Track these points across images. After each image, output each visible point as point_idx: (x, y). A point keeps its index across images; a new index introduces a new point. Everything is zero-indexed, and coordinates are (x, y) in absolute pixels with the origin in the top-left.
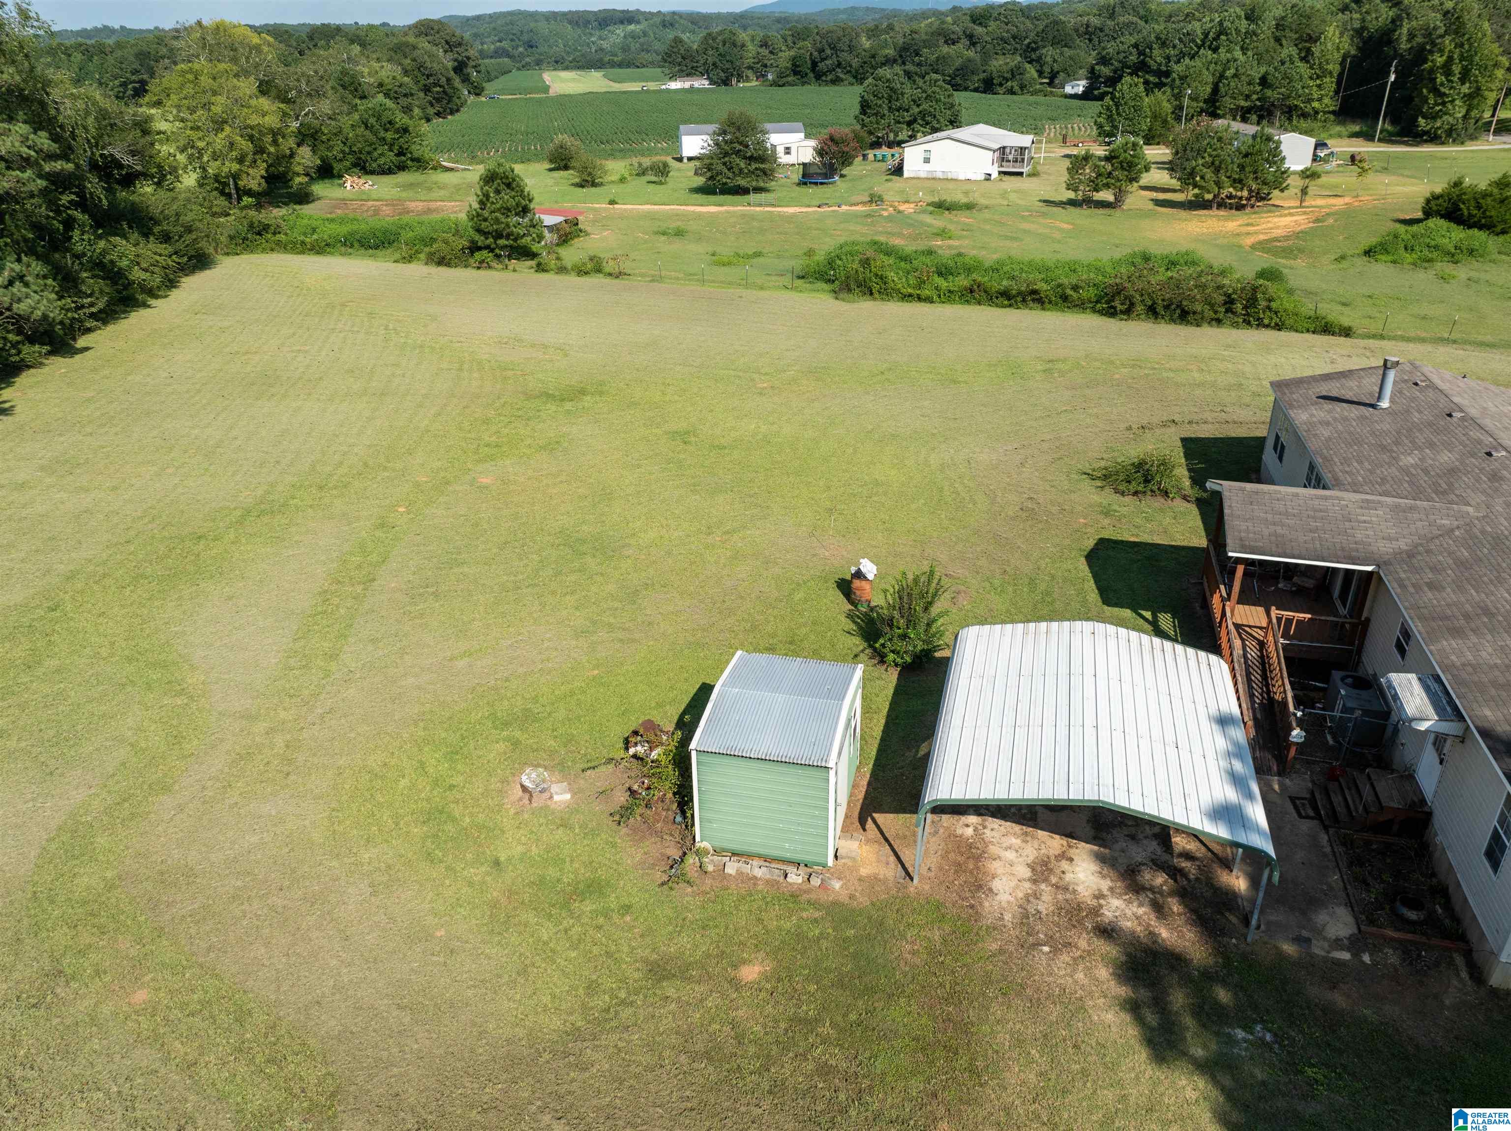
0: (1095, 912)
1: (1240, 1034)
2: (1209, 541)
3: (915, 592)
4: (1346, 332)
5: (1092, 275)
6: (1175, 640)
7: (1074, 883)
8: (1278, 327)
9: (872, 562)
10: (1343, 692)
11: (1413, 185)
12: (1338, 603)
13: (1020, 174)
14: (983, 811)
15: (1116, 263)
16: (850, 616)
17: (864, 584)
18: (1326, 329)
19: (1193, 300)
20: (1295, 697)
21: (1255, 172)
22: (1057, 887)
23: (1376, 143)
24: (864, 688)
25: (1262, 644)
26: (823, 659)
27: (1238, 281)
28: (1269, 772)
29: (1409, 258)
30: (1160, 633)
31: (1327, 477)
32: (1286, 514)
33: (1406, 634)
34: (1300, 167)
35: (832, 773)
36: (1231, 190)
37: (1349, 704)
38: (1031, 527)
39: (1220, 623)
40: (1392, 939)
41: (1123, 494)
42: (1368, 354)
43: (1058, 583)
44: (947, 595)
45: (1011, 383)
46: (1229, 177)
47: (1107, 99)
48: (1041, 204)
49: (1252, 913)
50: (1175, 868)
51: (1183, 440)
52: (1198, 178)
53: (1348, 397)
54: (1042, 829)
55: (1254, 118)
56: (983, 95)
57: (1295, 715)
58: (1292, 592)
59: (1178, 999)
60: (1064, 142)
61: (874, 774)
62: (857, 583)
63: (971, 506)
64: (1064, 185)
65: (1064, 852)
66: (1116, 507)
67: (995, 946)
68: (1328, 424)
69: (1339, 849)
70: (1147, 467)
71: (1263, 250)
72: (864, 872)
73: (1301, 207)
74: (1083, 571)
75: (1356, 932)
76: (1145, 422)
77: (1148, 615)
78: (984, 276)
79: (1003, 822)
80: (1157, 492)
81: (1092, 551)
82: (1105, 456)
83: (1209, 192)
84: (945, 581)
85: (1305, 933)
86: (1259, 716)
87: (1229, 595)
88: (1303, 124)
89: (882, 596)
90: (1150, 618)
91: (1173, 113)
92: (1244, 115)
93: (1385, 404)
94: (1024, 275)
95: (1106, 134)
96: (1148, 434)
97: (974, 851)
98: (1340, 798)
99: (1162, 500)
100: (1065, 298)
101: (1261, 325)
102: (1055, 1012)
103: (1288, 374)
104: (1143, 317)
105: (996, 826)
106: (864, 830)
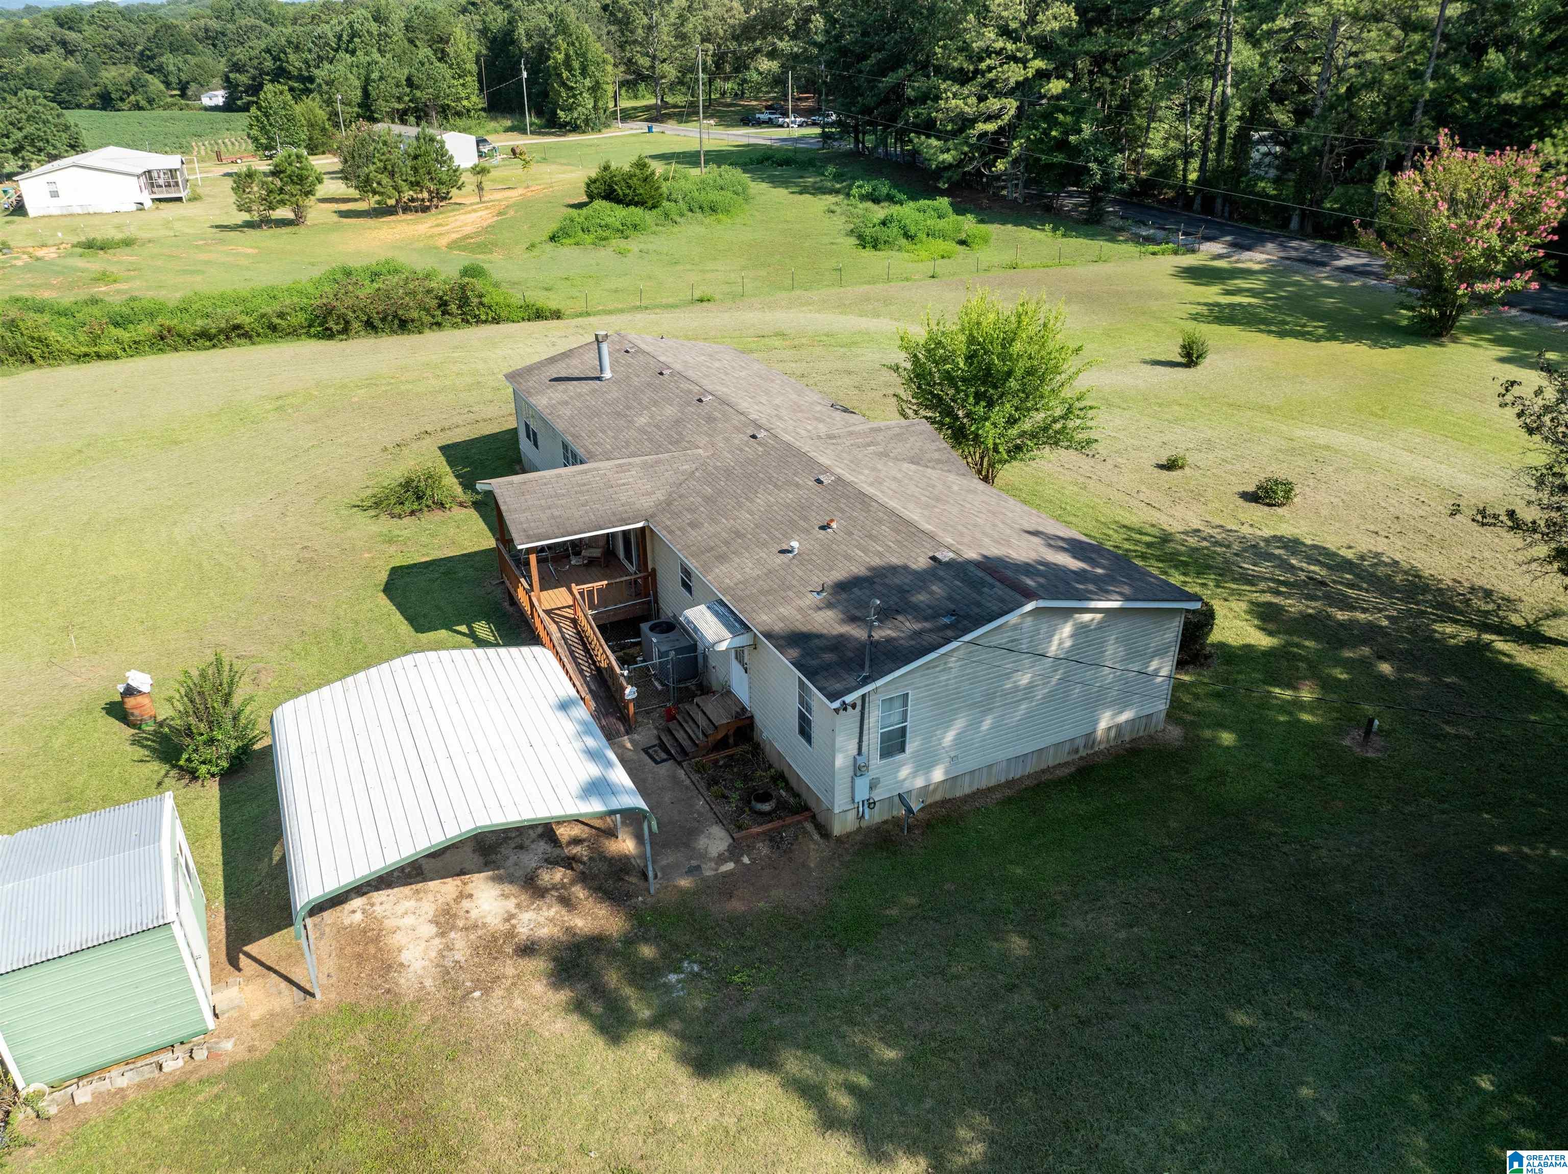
0: (510, 934)
1: (673, 978)
2: (497, 540)
3: (207, 688)
4: (557, 315)
5: (295, 300)
6: (497, 645)
7: (482, 917)
8: (496, 320)
9: (143, 671)
10: (654, 640)
11: (572, 172)
12: (626, 563)
13: (179, 199)
14: (365, 890)
15: (317, 283)
16: (136, 742)
17: (139, 699)
18: (539, 315)
19: (407, 307)
20: (618, 659)
21: (429, 173)
22: (467, 929)
23: (530, 136)
24: (181, 816)
25: (574, 621)
26: (118, 803)
27: (445, 283)
28: (618, 734)
29: (589, 238)
30: (481, 643)
31: (581, 452)
32: (557, 496)
33: (686, 572)
34: (469, 165)
35: (176, 928)
36: (411, 193)
37: (663, 649)
38: (316, 576)
39: (532, 614)
40: (758, 834)
41: (400, 517)
42: (581, 331)
43: (363, 626)
44: (245, 679)
45: (243, 430)
46: (405, 181)
47: (253, 109)
48: (215, 230)
49: (646, 866)
50: (569, 858)
51: (441, 448)
52: (375, 185)
53: (576, 375)
54: (431, 880)
55: (412, 119)
56: (104, 113)
57: (623, 675)
58: (585, 565)
59: (612, 978)
60: (219, 157)
61: (229, 906)
62: (130, 702)
63: (240, 574)
64: (234, 207)
65: (461, 892)
66: (397, 532)
67: (426, 1019)
68: (566, 403)
69: (696, 777)
70: (415, 484)
71: (460, 248)
72: (255, 1015)
73: (481, 202)
74: (385, 607)
75: (731, 841)
76: (398, 440)
77: (463, 628)
78: (172, 319)
79: (390, 891)
80: (433, 506)
81: (387, 584)
82: (369, 483)
83: (390, 198)
84: (238, 665)
85: (694, 863)
86: (593, 687)
87: (531, 585)
88: (460, 123)
89: (168, 706)
90: (467, 631)
91: (329, 119)
92: (402, 117)
93: (607, 374)
94: (219, 310)
95: (266, 148)
96: (406, 451)
97: (369, 934)
98: (682, 732)
99: (441, 513)
100: (274, 328)
101: (479, 322)
102: (506, 1050)
103: (519, 364)
104: (362, 333)
105: (384, 898)
106: (239, 970)
